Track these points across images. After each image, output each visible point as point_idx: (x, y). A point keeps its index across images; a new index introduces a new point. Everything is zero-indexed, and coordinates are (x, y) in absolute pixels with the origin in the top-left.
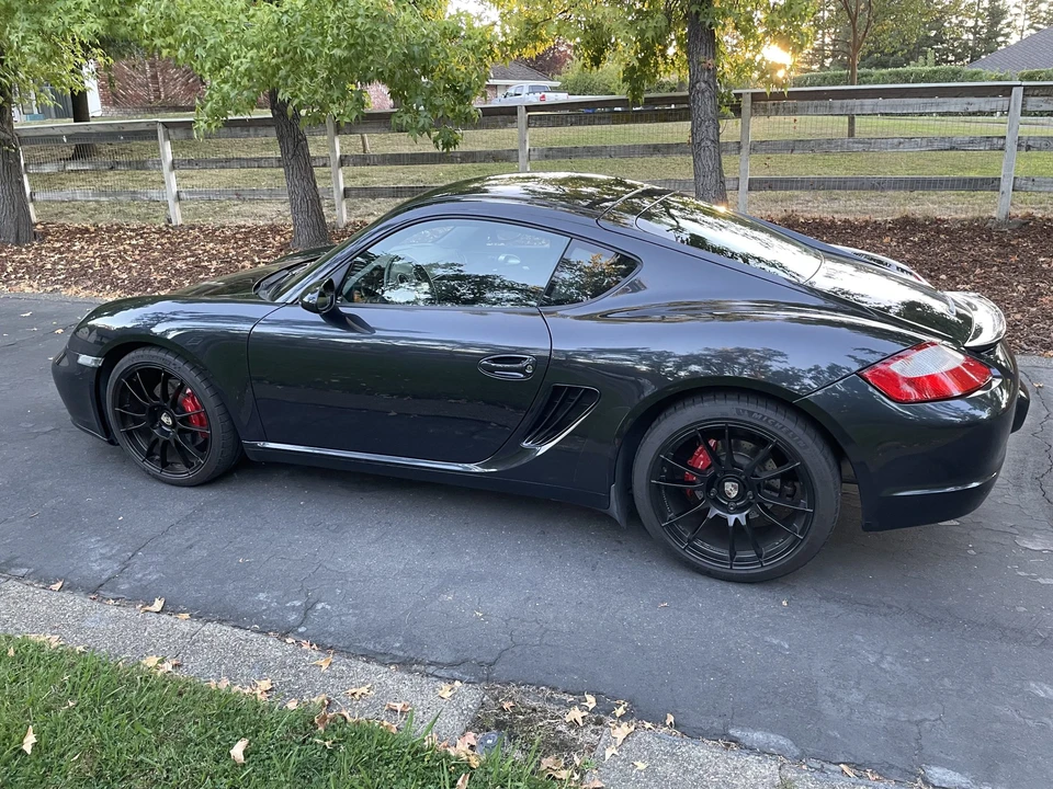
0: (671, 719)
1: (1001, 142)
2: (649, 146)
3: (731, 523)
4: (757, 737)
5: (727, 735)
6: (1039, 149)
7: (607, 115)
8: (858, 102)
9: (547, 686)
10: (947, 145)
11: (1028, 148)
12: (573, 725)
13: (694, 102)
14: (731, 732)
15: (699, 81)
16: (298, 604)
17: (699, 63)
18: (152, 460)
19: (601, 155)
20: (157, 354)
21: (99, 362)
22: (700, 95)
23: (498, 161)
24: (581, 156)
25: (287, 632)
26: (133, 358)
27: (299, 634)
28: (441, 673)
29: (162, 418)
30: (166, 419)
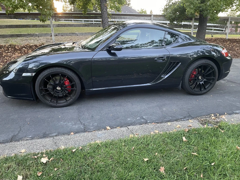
0: (226, 113)
2: (84, 25)
3: (201, 84)
4: (237, 112)
5: (234, 113)
9: (203, 116)
12: (214, 119)
14: (234, 112)
15: (104, 9)
16: (139, 118)
17: (104, 5)
18: (52, 102)
19: (72, 26)
20: (59, 69)
21: (34, 74)
22: (104, 12)
23: (44, 27)
24: (67, 27)
25: (146, 123)
26: (49, 71)
27: (149, 123)
28: (185, 120)
29: (57, 88)
30: (58, 88)
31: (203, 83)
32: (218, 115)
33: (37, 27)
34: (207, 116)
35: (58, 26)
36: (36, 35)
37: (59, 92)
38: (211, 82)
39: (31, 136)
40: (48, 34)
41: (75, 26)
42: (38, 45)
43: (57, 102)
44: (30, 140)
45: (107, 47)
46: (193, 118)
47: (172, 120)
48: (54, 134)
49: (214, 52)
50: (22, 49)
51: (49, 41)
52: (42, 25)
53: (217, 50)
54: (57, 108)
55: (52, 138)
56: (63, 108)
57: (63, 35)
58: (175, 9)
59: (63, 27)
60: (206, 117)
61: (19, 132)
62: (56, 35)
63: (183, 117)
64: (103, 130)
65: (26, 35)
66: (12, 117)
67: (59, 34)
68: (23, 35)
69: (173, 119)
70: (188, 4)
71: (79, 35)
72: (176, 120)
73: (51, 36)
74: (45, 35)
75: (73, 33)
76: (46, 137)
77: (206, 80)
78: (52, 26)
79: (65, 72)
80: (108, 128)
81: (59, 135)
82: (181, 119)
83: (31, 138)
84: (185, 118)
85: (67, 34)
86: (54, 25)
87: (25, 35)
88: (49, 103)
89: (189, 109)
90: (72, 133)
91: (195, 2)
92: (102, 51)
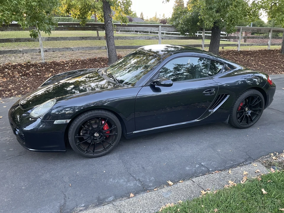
1: (158, 38)
2: (80, 37)
3: (248, 116)
6: (164, 39)
7: (67, 28)
8: (130, 27)
9: (263, 156)
10: (148, 38)
11: (162, 39)
12: (275, 160)
13: (107, 25)
15: (109, 20)
16: (198, 166)
17: (108, 15)
18: (88, 151)
19: (66, 40)
20: (98, 112)
21: (68, 121)
22: (109, 24)
23: (30, 41)
24: (60, 40)
25: (209, 172)
26: (87, 115)
27: (212, 171)
28: (247, 163)
29: (94, 135)
30: (96, 135)
31: (250, 115)
32: (277, 154)
33: (21, 42)
34: (267, 156)
35: (48, 40)
36: (20, 51)
37: (96, 140)
38: (257, 113)
39: (83, 205)
40: (35, 49)
41: (70, 39)
42: (23, 64)
43: (93, 152)
44: (85, 209)
45: (152, 82)
46: (254, 160)
47: (235, 166)
48: (111, 198)
49: (256, 78)
50: (4, 70)
51: (35, 58)
52: (27, 38)
53: (258, 76)
54: (94, 159)
55: (111, 205)
56: (101, 157)
57: (55, 51)
58: (188, 20)
59: (54, 40)
60: (266, 158)
61: (64, 199)
62: (46, 51)
63: (243, 160)
64: (165, 186)
65: (6, 52)
66: (43, 177)
67: (49, 49)
68: (2, 52)
69: (236, 164)
70: (207, 16)
71: (75, 50)
72: (239, 165)
73: (40, 52)
74: (32, 52)
75: (67, 48)
76: (102, 203)
77: (253, 112)
78: (40, 40)
79: (105, 115)
80: (170, 183)
81: (117, 199)
82: (243, 162)
83: (84, 208)
84: (246, 161)
85: (59, 50)
86: (43, 38)
87: (4, 52)
88: (86, 153)
89: (244, 148)
90: (132, 195)
91: (214, 15)
92: (146, 86)
